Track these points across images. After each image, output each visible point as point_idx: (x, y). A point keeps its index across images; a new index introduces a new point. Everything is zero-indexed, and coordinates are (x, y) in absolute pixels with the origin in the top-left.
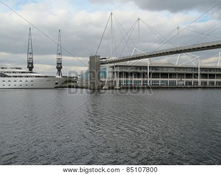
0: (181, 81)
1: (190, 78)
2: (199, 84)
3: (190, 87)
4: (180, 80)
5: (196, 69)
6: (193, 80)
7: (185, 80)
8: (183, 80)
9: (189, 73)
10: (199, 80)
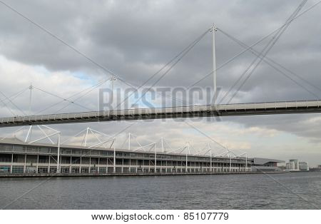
0: (32, 166)
1: (45, 162)
2: (58, 171)
3: (44, 175)
4: (29, 164)
5: (55, 149)
6: (49, 165)
7: (38, 165)
8: (34, 164)
9: (44, 154)
10: (59, 165)
